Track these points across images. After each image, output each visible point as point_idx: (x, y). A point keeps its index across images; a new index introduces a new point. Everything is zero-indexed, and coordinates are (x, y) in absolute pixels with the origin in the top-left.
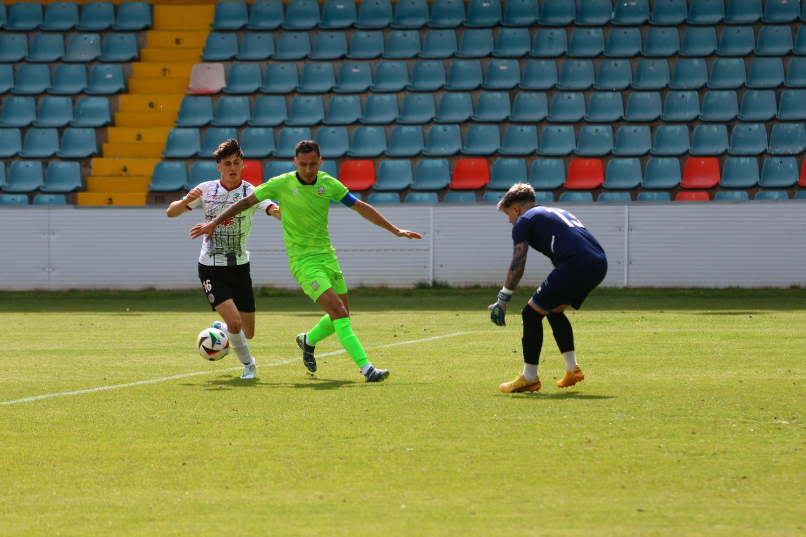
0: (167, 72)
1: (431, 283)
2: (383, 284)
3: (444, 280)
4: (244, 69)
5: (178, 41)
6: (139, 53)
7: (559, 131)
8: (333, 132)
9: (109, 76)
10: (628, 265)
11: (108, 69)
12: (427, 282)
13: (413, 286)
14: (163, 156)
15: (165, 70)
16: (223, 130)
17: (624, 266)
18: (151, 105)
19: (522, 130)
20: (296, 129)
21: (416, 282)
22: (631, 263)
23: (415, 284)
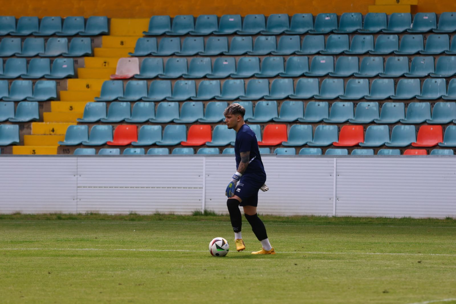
0: (107, 64)
1: (203, 212)
2: (171, 212)
3: (212, 210)
4: (152, 61)
5: (122, 43)
6: (93, 51)
7: (344, 105)
8: (194, 105)
9: (65, 66)
10: (336, 200)
11: (65, 62)
12: (201, 210)
13: (190, 214)
14: (78, 121)
15: (105, 63)
16: (122, 103)
17: (333, 201)
18: (88, 86)
19: (319, 105)
20: (170, 103)
21: (193, 210)
22: (338, 199)
23: (192, 212)
